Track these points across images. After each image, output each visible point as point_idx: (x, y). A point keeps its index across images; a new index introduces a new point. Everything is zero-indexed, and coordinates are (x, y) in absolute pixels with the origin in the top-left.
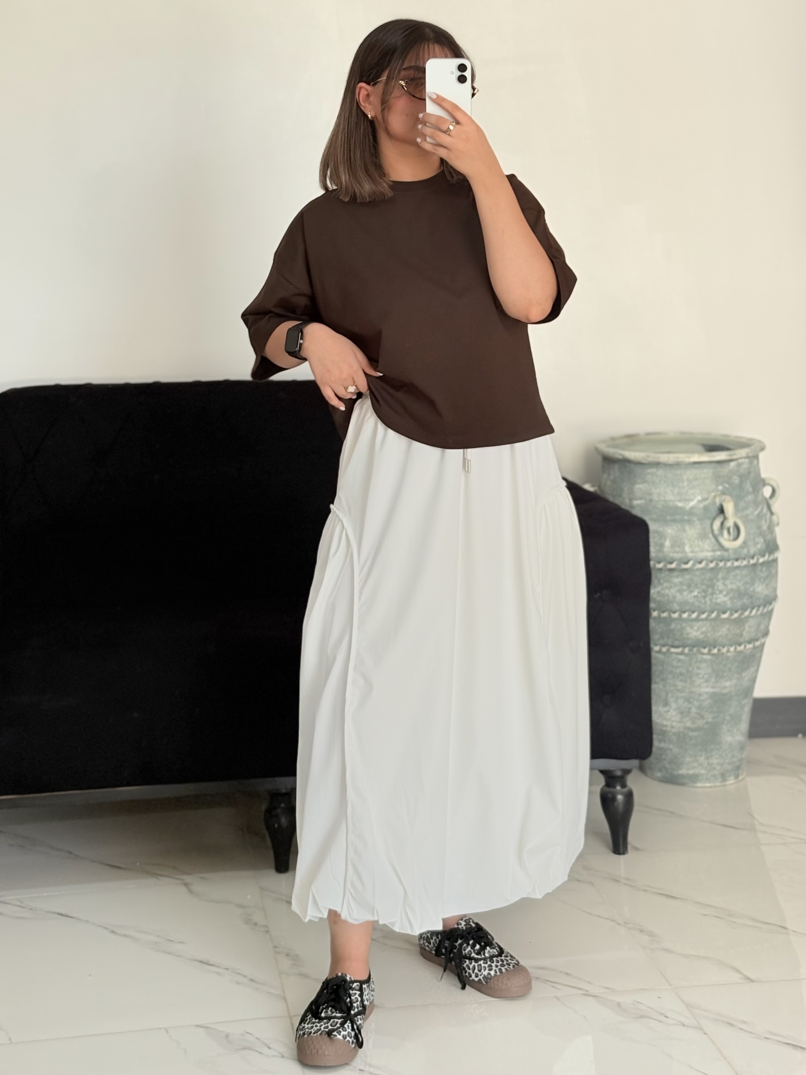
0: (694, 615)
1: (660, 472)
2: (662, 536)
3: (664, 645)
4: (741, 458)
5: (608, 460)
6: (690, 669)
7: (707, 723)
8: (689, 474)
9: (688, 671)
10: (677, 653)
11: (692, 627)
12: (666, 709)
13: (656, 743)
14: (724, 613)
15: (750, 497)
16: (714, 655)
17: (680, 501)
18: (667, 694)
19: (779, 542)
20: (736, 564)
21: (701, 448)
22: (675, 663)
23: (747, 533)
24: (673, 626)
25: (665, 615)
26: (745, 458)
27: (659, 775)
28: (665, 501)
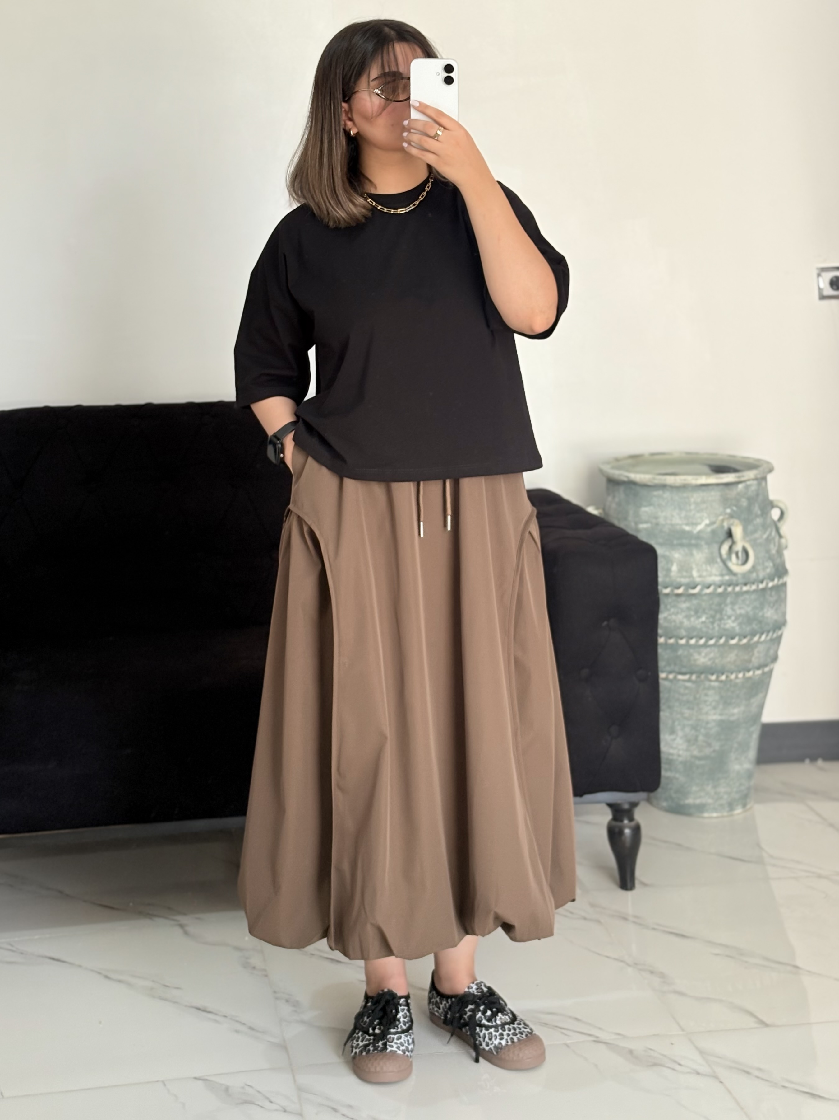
0: (702, 641)
1: (667, 495)
2: (669, 561)
3: (670, 672)
4: (749, 480)
5: (613, 482)
6: (698, 696)
7: (714, 751)
8: (696, 497)
9: (695, 698)
10: (684, 681)
11: (699, 653)
12: (672, 737)
13: (663, 773)
14: (733, 638)
15: (759, 521)
16: (721, 681)
17: (687, 524)
18: (674, 722)
19: (788, 566)
20: (745, 588)
21: (707, 469)
22: (682, 691)
23: (756, 557)
24: (680, 652)
25: (672, 641)
26: (753, 480)
27: (665, 804)
28: (672, 525)
